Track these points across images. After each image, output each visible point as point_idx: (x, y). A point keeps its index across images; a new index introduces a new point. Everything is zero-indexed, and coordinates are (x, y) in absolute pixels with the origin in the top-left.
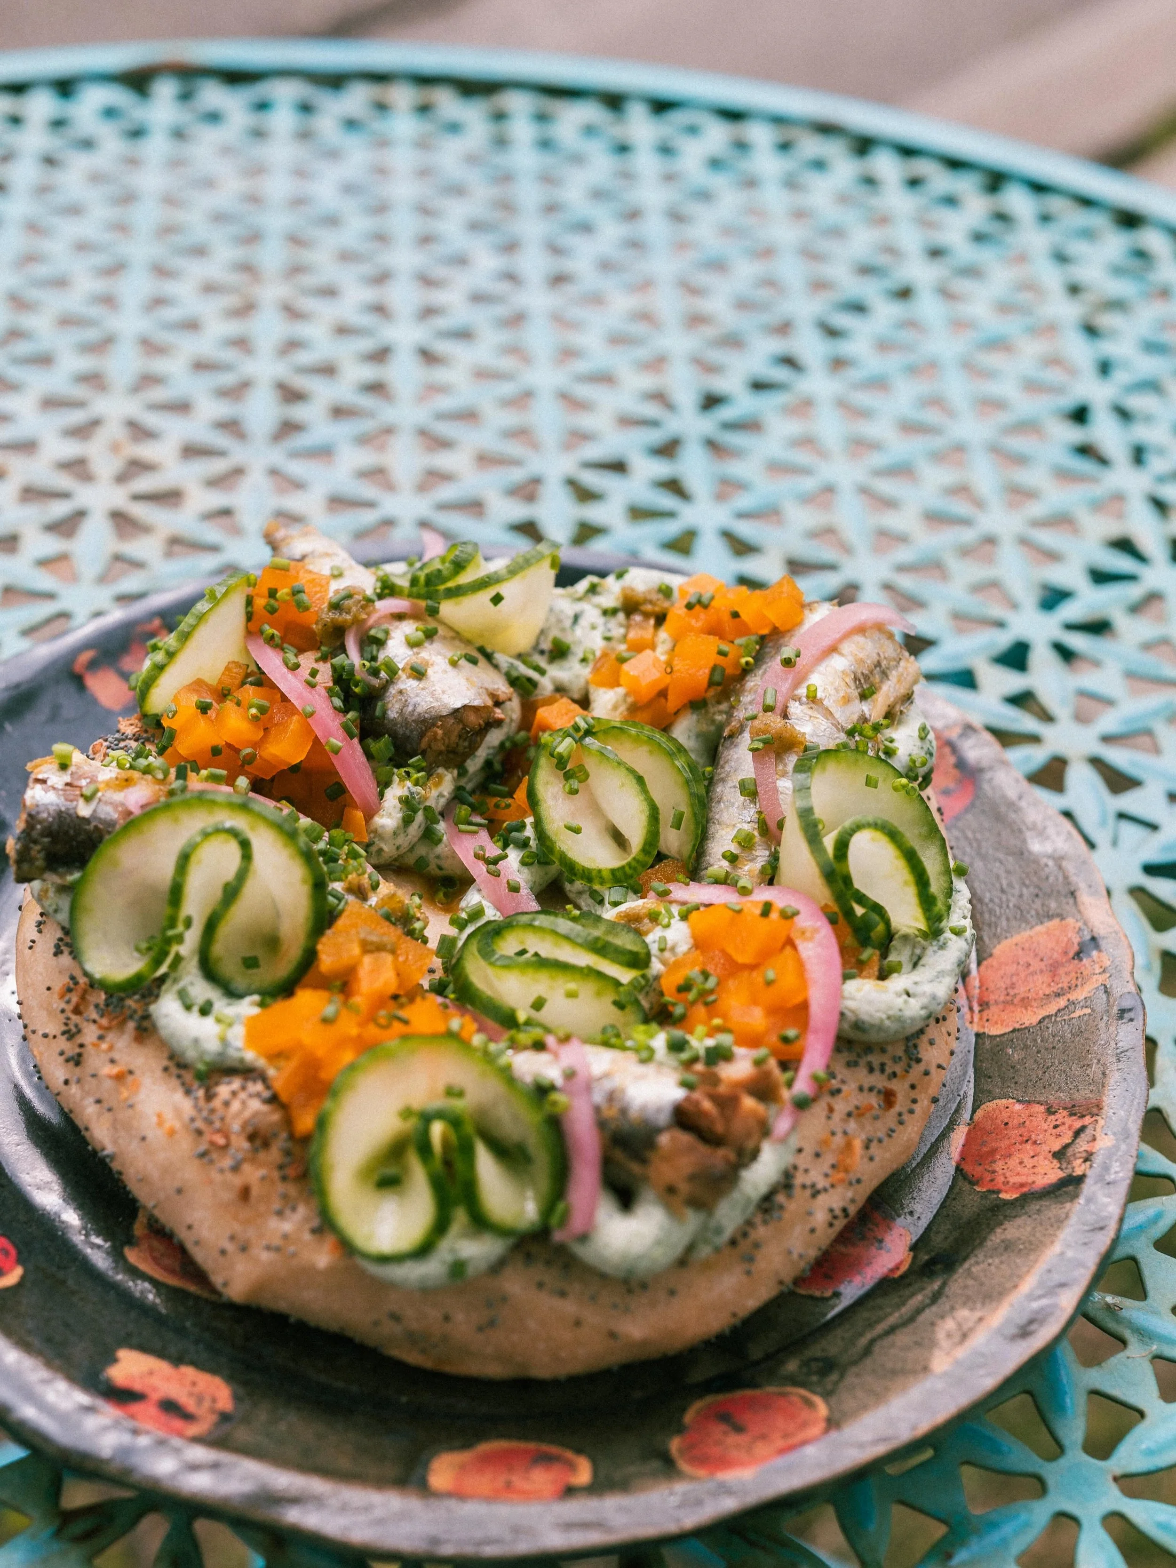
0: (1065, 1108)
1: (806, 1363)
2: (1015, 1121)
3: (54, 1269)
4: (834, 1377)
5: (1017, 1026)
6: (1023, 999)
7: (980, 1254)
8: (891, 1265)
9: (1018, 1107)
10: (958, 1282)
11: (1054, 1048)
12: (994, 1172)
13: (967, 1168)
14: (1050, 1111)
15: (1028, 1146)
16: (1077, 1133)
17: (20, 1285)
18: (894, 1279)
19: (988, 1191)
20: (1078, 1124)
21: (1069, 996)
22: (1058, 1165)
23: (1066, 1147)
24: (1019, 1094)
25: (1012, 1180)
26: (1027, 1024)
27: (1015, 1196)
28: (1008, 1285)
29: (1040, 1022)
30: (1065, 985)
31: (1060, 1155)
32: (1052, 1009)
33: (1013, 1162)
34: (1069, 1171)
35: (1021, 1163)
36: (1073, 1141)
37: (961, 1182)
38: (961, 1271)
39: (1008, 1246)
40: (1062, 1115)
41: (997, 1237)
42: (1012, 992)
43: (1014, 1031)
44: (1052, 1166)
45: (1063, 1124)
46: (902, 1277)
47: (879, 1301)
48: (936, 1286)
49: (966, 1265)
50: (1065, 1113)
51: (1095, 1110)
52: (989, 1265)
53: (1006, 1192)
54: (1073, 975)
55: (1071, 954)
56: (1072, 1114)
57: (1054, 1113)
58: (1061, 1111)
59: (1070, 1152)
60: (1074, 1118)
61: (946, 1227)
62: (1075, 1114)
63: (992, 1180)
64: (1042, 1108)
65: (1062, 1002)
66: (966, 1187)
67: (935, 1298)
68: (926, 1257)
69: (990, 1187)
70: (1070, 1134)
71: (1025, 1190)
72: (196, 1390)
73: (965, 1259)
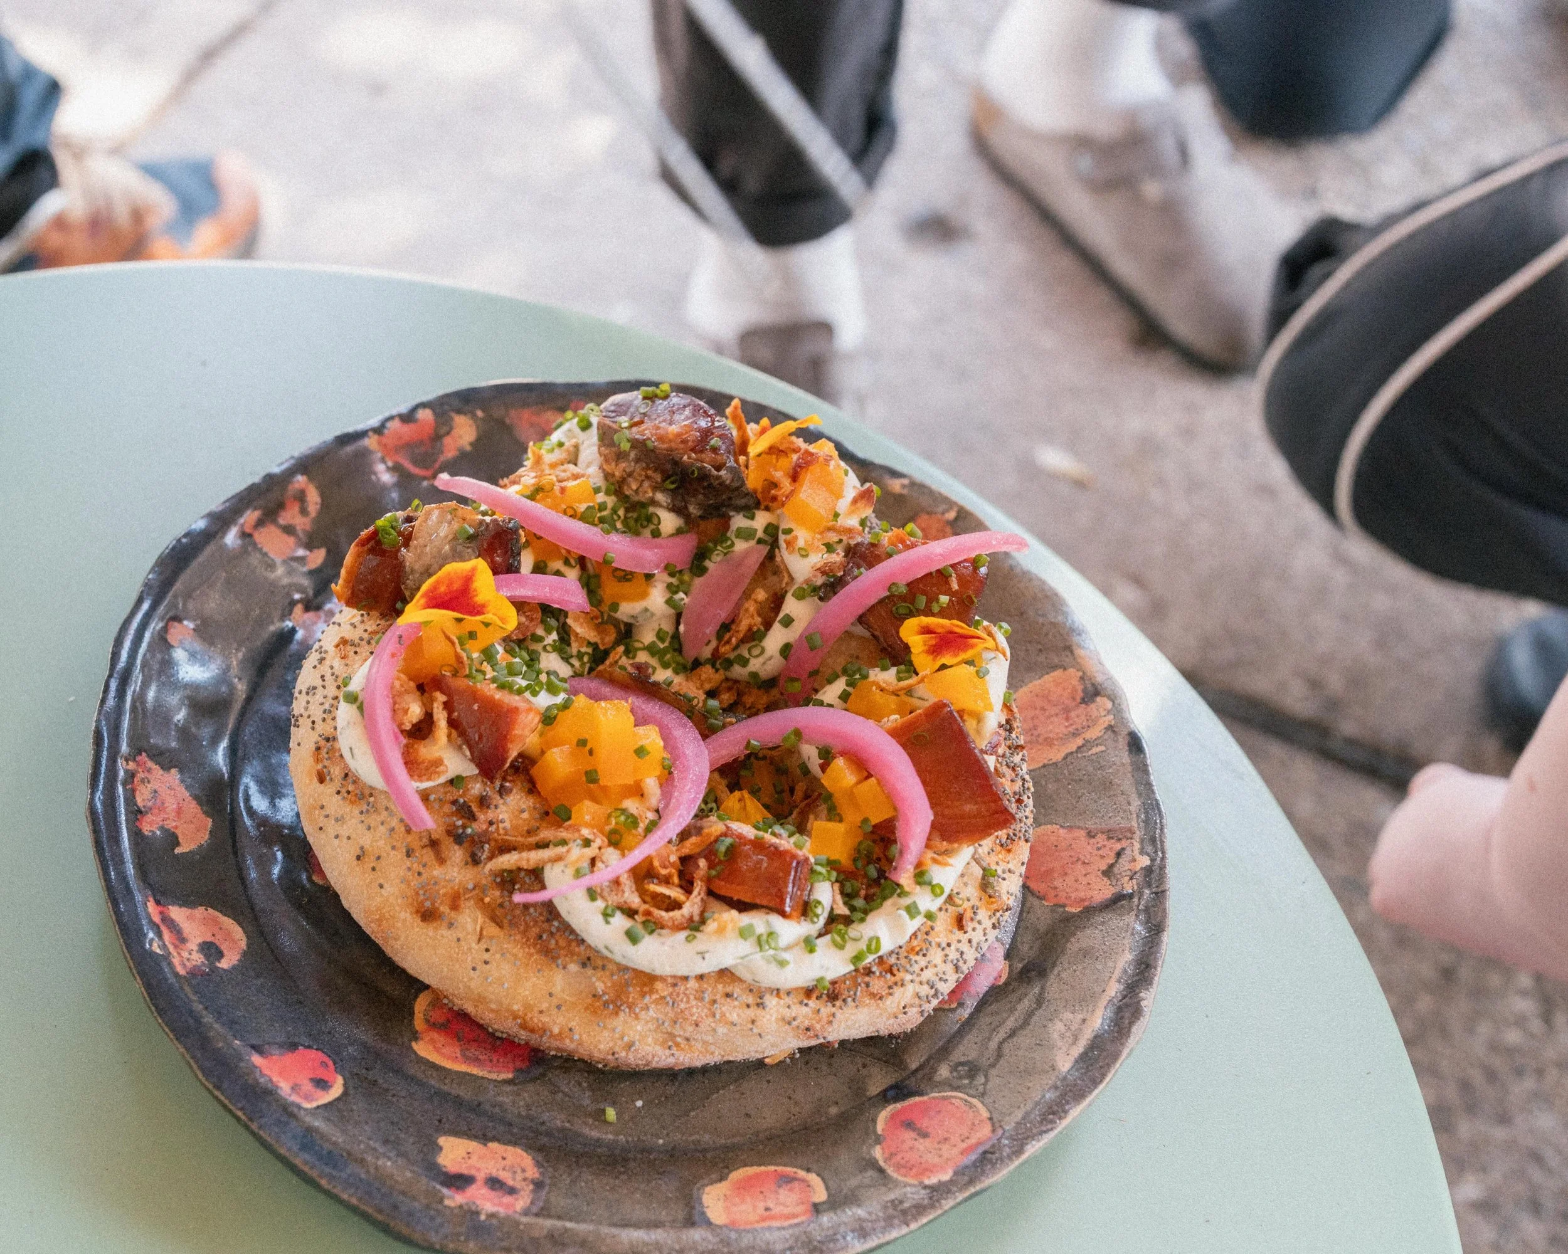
0: (1103, 833)
1: (954, 1068)
2: (1063, 844)
3: (364, 1071)
4: (981, 1079)
5: (1046, 762)
6: (1046, 739)
7: (1064, 960)
8: (995, 974)
9: (1062, 832)
10: (1053, 986)
11: (1081, 780)
12: (1056, 888)
13: (1032, 885)
14: (1091, 835)
15: (1079, 866)
16: (1119, 855)
17: (345, 1093)
18: (999, 986)
19: (1055, 905)
20: (1118, 846)
21: (1083, 736)
22: (1109, 882)
23: (1111, 866)
24: (1061, 821)
25: (1073, 895)
26: (1054, 761)
27: (1079, 909)
28: (1098, 989)
29: (1065, 758)
30: (1079, 727)
31: (1108, 873)
32: (1072, 747)
33: (1070, 880)
34: (1118, 888)
35: (1076, 881)
36: (1116, 861)
37: (1030, 899)
38: (1053, 976)
39: (1086, 953)
40: (1101, 839)
41: (1073, 946)
42: (1036, 733)
43: (1044, 766)
44: (1103, 883)
45: (1105, 846)
46: (1006, 984)
47: (994, 1007)
48: (1037, 990)
49: (1055, 972)
50: (1104, 837)
51: (1129, 835)
52: (1075, 971)
53: (1071, 906)
54: (1083, 717)
55: (1079, 700)
56: (1109, 838)
57: (1094, 837)
58: (1099, 835)
59: (1116, 870)
60: (1113, 841)
61: (1028, 937)
62: (1113, 838)
63: (1056, 896)
64: (1083, 833)
65: (1079, 741)
66: (1036, 902)
67: (1040, 1001)
68: (1020, 966)
69: (1055, 901)
70: (1113, 854)
71: (1086, 904)
72: (507, 1162)
73: (1054, 965)
